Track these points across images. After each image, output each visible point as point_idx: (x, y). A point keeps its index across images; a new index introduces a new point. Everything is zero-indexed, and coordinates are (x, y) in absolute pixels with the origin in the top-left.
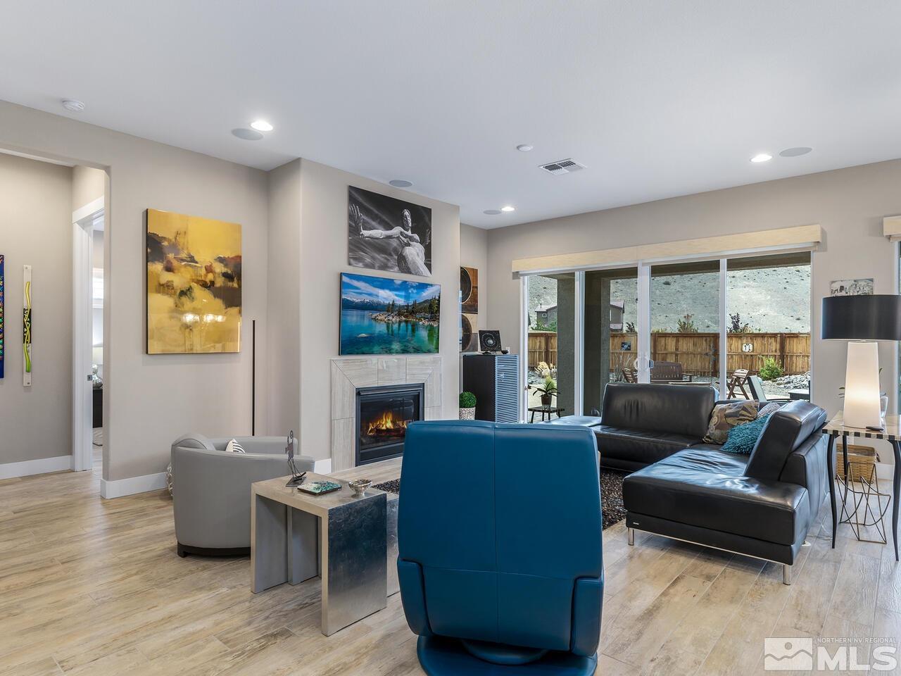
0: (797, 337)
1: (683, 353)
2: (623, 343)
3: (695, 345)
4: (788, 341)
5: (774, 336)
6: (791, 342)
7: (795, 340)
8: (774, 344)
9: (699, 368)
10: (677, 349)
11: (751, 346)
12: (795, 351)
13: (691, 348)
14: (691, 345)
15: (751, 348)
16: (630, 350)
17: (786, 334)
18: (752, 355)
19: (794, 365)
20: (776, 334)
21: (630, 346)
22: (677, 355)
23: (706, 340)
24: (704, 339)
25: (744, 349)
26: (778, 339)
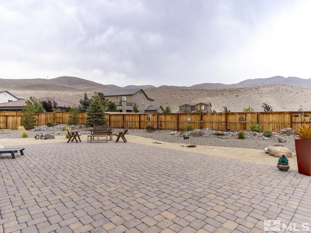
1: (167, 121)
2: (147, 118)
3: (171, 118)
4: (203, 116)
6: (205, 116)
9: (173, 128)
10: (165, 120)
11: (190, 118)
12: (206, 120)
13: (170, 120)
14: (170, 118)
15: (190, 119)
16: (149, 120)
17: (203, 113)
18: (191, 122)
19: (206, 126)
21: (149, 119)
22: (165, 122)
23: (175, 116)
24: (174, 115)
25: (188, 120)
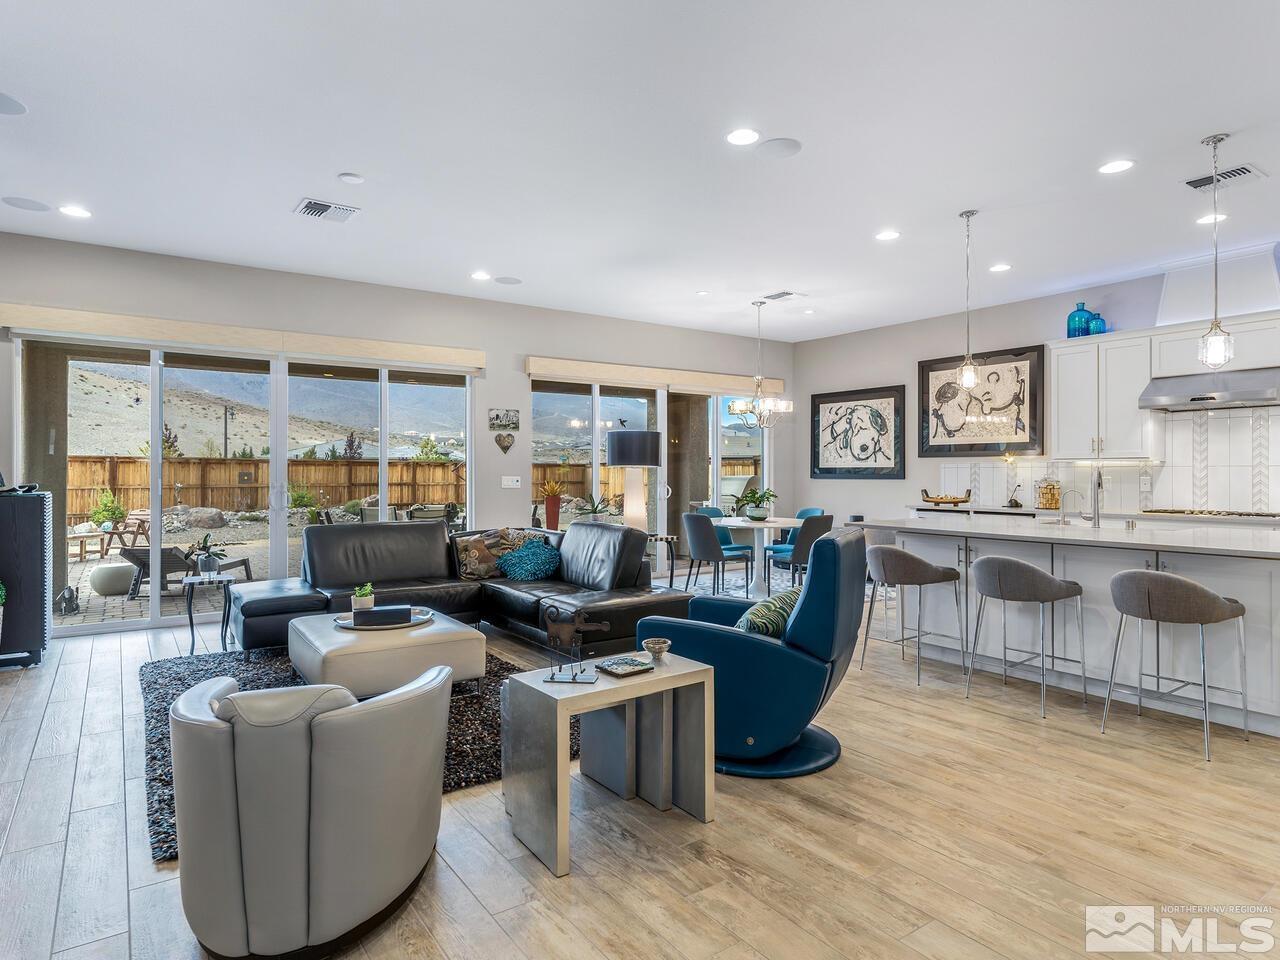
0: (135, 462)
4: (121, 468)
5: (101, 460)
6: (127, 469)
7: (131, 465)
8: (101, 472)
12: (131, 483)
17: (118, 458)
20: (104, 458)
26: (107, 464)
